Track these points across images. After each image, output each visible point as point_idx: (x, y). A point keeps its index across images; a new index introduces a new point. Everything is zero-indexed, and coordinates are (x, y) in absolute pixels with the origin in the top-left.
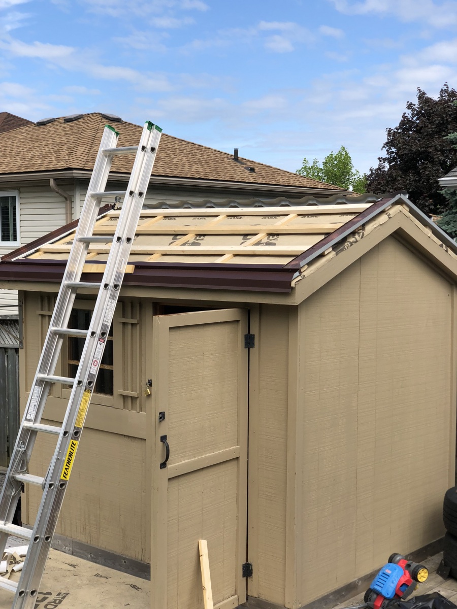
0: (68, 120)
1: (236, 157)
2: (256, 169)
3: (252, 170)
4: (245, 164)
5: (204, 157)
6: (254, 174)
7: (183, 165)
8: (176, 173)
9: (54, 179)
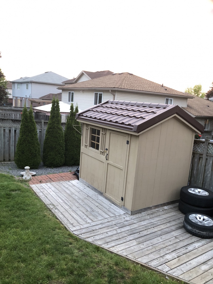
0: (120, 74)
1: (162, 86)
2: (167, 90)
3: (166, 90)
4: (165, 88)
5: (153, 85)
6: (166, 91)
7: (146, 88)
8: (143, 90)
9: (111, 90)
